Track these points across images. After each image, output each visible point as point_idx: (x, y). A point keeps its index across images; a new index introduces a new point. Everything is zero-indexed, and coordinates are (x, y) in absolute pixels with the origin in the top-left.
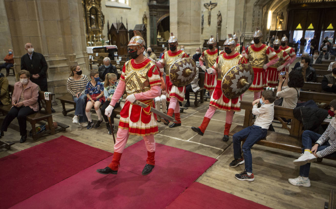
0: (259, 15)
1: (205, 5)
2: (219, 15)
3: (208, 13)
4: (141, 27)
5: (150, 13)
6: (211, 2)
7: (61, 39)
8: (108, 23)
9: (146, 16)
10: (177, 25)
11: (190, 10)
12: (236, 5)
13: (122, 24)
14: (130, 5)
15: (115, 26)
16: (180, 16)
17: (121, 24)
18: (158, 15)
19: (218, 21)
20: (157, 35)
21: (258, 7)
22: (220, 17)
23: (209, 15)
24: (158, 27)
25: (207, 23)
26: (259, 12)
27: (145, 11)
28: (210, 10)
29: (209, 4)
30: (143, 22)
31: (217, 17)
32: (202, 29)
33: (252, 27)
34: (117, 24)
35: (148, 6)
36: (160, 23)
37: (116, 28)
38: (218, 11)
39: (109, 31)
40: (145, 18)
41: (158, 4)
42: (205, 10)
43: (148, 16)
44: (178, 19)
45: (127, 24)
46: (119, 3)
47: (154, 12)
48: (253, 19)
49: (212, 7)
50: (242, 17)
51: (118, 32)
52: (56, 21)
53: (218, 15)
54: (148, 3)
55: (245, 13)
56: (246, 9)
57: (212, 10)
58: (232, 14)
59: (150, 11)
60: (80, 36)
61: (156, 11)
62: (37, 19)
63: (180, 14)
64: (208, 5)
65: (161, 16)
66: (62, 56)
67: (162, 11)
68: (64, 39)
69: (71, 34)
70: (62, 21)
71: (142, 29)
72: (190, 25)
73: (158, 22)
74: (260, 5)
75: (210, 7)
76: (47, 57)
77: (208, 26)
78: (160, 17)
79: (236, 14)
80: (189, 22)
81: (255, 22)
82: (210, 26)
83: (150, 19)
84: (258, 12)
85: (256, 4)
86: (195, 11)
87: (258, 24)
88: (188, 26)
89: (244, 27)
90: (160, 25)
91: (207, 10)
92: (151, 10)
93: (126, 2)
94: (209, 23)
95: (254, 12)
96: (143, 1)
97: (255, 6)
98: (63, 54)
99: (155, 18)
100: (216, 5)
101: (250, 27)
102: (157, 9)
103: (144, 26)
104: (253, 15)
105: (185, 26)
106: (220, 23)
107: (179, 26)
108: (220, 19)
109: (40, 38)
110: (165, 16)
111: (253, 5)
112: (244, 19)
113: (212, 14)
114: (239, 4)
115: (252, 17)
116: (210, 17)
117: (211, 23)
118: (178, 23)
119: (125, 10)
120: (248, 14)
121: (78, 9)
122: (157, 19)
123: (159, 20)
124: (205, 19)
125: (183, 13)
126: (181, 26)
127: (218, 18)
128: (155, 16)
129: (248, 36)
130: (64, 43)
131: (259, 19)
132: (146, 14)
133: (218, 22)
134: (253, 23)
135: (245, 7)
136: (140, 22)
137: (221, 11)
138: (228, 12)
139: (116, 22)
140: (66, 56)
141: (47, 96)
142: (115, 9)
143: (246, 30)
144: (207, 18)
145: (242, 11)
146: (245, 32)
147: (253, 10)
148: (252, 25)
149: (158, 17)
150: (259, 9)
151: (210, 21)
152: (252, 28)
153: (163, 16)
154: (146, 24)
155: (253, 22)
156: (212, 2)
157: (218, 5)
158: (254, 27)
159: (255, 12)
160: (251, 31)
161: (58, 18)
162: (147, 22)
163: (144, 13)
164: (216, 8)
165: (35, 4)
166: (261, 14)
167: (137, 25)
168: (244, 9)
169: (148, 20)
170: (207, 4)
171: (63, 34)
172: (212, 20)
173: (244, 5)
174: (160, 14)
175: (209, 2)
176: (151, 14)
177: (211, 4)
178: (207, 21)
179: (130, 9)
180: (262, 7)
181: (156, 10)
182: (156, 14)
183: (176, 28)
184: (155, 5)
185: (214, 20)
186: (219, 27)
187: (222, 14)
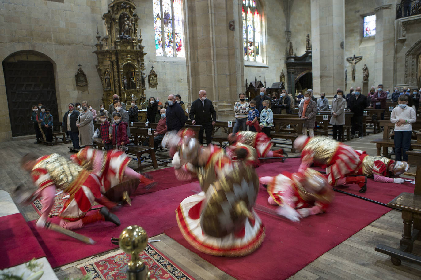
0: (413, 65)
1: (348, 60)
2: (365, 69)
3: (352, 68)
4: (279, 85)
5: (287, 71)
6: (354, 56)
7: (228, 89)
8: (246, 82)
9: (283, 73)
10: (320, 78)
11: (333, 64)
12: (384, 56)
13: (261, 82)
14: (268, 63)
15: (254, 84)
16: (323, 70)
17: (259, 82)
18: (296, 73)
19: (364, 75)
20: (296, 93)
21: (411, 56)
22: (366, 71)
23: (352, 70)
24: (296, 84)
25: (351, 79)
26: (413, 62)
27: (283, 69)
28: (354, 64)
29: (352, 58)
30: (281, 80)
31: (362, 71)
32: (346, 85)
33: (405, 78)
34: (256, 83)
35: (285, 64)
36: (298, 80)
37: (255, 87)
38: (364, 65)
39: (248, 89)
40: (282, 76)
41: (296, 62)
42: (348, 64)
43: (285, 74)
44: (321, 73)
45: (265, 82)
46: (256, 62)
47: (292, 70)
48: (406, 70)
49: (356, 61)
50: (392, 68)
51: (256, 90)
52: (226, 75)
53: (363, 69)
54: (285, 61)
55: (395, 64)
56: (396, 59)
57: (357, 64)
58: (380, 66)
59: (288, 69)
60: (241, 87)
61: (294, 69)
62: (213, 74)
63: (323, 68)
64: (351, 60)
65: (299, 73)
66: (229, 102)
67: (300, 68)
68: (231, 89)
69: (237, 85)
70: (230, 75)
71: (280, 87)
72: (334, 78)
73: (296, 79)
74: (413, 55)
75: (354, 61)
76: (218, 102)
77: (352, 82)
78: (297, 74)
79: (384, 65)
80: (332, 75)
81: (408, 73)
82: (355, 81)
83: (287, 77)
84: (411, 62)
85: (408, 53)
86: (338, 64)
87: (412, 74)
88: (332, 79)
89: (395, 79)
90: (298, 83)
91: (351, 64)
92: (288, 67)
93: (263, 62)
94: (354, 79)
95: (406, 62)
96: (281, 60)
97: (407, 55)
98: (229, 100)
99: (292, 76)
100: (360, 58)
101: (403, 79)
102: (295, 66)
103: (282, 84)
104: (405, 66)
105: (328, 79)
106: (366, 78)
107: (322, 80)
108: (366, 73)
109: (214, 88)
110: (304, 73)
111: (404, 55)
112: (395, 71)
113: (356, 69)
114: (387, 55)
115: (404, 67)
116: (354, 72)
117: (356, 78)
118: (321, 77)
119: (262, 69)
120: (399, 65)
121: (240, 66)
122: (295, 76)
123: (298, 77)
124: (348, 75)
125: (326, 67)
126: (325, 80)
127: (364, 72)
128: (293, 73)
129: (400, 88)
130: (231, 92)
131: (413, 69)
132: (284, 73)
133: (364, 77)
134: (405, 74)
135: (395, 58)
136: (277, 80)
137: (367, 65)
138: (376, 64)
139: (255, 81)
140: (231, 102)
141: (230, 124)
142: (253, 68)
143: (398, 83)
144: (351, 73)
145: (392, 61)
146: (396, 84)
147: (405, 60)
148: (405, 76)
149: (296, 74)
150: (413, 58)
151: (354, 76)
152: (405, 80)
153: (302, 73)
154: (284, 82)
155: (407, 73)
156: (356, 56)
157: (363, 58)
158: (407, 78)
159: (408, 62)
160: (404, 83)
161: (228, 73)
162: (284, 80)
163: (282, 71)
164: (361, 61)
165: (212, 64)
166: (416, 63)
167: (274, 83)
168: (394, 60)
169: (286, 78)
170: (351, 58)
171: (231, 84)
172: (356, 75)
173: (393, 55)
174: (298, 72)
175: (352, 56)
176: (289, 72)
177: (355, 57)
178: (351, 76)
179: (267, 67)
180: (416, 56)
181: (293, 67)
182: (294, 72)
183: (319, 82)
184: (293, 62)
185: (360, 75)
186: (366, 82)
187: (369, 68)
